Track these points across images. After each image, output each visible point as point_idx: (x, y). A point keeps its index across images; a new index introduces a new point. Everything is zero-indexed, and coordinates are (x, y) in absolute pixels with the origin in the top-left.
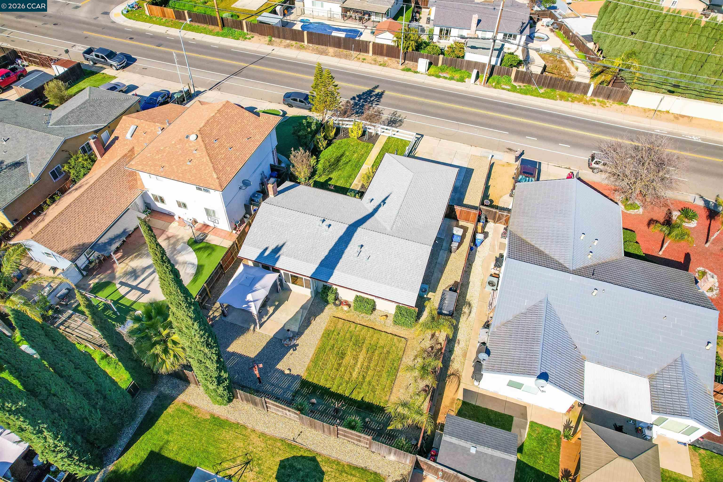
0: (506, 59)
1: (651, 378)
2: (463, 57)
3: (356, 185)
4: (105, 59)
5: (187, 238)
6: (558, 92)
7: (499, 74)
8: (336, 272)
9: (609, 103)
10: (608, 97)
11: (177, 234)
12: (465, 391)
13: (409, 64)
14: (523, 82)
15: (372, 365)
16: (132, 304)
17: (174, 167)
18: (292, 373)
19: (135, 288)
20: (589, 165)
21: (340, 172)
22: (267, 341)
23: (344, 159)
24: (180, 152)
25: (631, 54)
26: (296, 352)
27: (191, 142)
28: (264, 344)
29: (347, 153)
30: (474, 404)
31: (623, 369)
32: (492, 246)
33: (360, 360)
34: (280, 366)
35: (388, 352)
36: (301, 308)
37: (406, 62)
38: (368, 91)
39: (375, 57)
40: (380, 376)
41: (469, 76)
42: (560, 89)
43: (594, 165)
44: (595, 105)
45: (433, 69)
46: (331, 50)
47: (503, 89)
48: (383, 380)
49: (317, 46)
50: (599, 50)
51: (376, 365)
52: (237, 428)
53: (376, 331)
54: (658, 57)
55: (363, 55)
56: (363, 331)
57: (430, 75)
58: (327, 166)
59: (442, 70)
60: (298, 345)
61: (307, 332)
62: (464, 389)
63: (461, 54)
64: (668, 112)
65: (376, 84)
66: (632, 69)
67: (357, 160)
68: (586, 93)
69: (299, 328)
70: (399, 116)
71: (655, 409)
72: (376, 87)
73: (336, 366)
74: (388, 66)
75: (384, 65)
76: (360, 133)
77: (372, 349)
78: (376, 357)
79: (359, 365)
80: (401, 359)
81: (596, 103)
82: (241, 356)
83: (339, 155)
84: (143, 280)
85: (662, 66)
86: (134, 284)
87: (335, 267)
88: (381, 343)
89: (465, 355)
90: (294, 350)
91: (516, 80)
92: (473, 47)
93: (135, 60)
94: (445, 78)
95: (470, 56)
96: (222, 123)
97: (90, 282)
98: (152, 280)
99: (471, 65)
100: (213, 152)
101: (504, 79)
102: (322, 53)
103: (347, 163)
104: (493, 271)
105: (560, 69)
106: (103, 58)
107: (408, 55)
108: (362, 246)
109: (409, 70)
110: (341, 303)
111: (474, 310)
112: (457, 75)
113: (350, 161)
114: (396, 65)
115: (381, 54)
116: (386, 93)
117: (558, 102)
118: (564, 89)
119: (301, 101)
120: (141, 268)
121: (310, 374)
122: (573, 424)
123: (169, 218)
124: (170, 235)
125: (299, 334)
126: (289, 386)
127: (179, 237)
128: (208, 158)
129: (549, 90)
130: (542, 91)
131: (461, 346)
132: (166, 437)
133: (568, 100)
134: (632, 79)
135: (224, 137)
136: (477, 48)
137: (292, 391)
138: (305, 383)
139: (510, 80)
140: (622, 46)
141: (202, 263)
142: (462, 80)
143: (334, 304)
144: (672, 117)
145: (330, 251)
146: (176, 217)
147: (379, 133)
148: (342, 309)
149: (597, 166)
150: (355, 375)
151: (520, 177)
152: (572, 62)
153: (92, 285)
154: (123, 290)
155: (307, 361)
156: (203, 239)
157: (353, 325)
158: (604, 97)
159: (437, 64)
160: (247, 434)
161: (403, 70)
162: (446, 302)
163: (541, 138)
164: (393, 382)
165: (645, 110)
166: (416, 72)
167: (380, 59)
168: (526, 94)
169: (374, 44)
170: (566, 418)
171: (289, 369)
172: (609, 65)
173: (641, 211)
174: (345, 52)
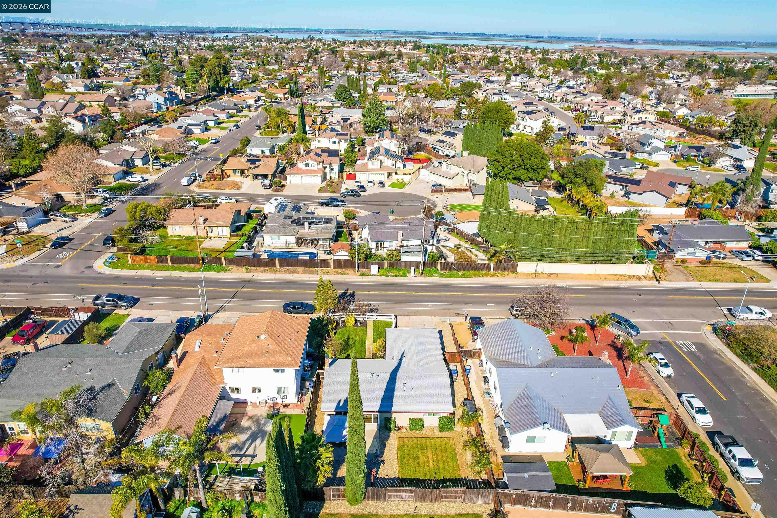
0: (430, 256)
1: (600, 413)
2: (400, 260)
4: (116, 302)
5: (265, 415)
6: (472, 272)
7: (428, 267)
8: (394, 404)
9: (506, 273)
10: (504, 270)
11: (255, 413)
13: (364, 270)
14: (446, 270)
15: (439, 457)
16: (249, 466)
17: (255, 359)
18: (390, 477)
19: (244, 455)
20: (511, 312)
23: (351, 341)
24: (256, 348)
25: (509, 242)
26: (385, 464)
27: (262, 340)
29: (351, 337)
30: (509, 456)
31: (584, 413)
32: (477, 373)
33: (430, 457)
35: (445, 448)
36: (374, 438)
37: (360, 269)
38: (342, 293)
39: (335, 269)
40: (448, 462)
41: (409, 272)
42: (472, 270)
43: (515, 312)
44: (498, 276)
45: (381, 271)
46: (300, 269)
47: (435, 276)
48: (451, 464)
49: (287, 268)
50: (486, 241)
51: (442, 457)
53: (431, 439)
54: (526, 241)
55: (326, 270)
56: (423, 440)
57: (381, 276)
58: (342, 347)
59: (388, 271)
60: (384, 460)
61: (386, 451)
62: (501, 456)
63: (398, 258)
64: (543, 273)
65: (347, 288)
66: (513, 250)
67: (361, 340)
68: (489, 270)
69: (380, 450)
70: (374, 306)
71: (609, 427)
72: (347, 290)
73: (417, 465)
74: (348, 274)
75: (344, 274)
76: (354, 322)
77: (434, 449)
78: (439, 453)
79: (431, 461)
80: (455, 449)
81: (498, 275)
83: (346, 339)
84: (247, 449)
85: (530, 246)
86: (242, 453)
87: (393, 400)
88: (438, 444)
89: (492, 438)
90: (383, 464)
91: (441, 269)
92: (406, 252)
93: (138, 300)
94: (393, 276)
95: (405, 259)
99: (408, 265)
101: (433, 270)
102: (293, 273)
103: (354, 343)
104: (485, 387)
105: (464, 257)
106: (114, 301)
107: (361, 264)
108: (405, 384)
109: (364, 275)
110: (399, 429)
111: (484, 412)
112: (401, 273)
113: (356, 341)
114: (353, 273)
115: (340, 267)
116: (356, 292)
117: (474, 278)
118: (475, 270)
119: (298, 308)
120: (241, 443)
121: (402, 474)
122: (571, 456)
123: (242, 405)
124: (251, 416)
125: (382, 453)
127: (259, 415)
129: (465, 272)
130: (461, 273)
133: (480, 276)
134: (515, 256)
135: (283, 333)
136: (409, 252)
139: (437, 270)
140: (501, 237)
142: (404, 275)
143: (395, 429)
144: (546, 276)
145: (385, 392)
146: (249, 403)
147: (366, 319)
148: (402, 432)
149: (517, 312)
150: (431, 466)
151: (475, 327)
152: (471, 252)
155: (396, 468)
156: (279, 412)
157: (414, 439)
158: (502, 271)
159: (383, 268)
161: (360, 275)
162: (468, 407)
163: (474, 303)
164: (457, 463)
165: (529, 274)
166: (370, 275)
167: (340, 270)
168: (451, 277)
169: (334, 260)
170: (565, 455)
171: (387, 476)
172: (499, 250)
173: (554, 333)
174: (311, 269)
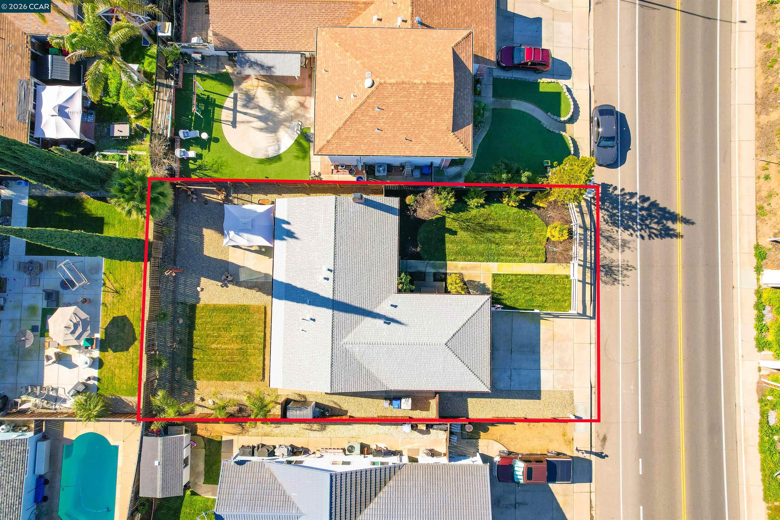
3: (456, 267)
8: (283, 303)
12: (231, 442)
15: (229, 357)
16: (217, 121)
17: (330, 83)
18: (201, 293)
19: (235, 111)
21: (470, 240)
22: (223, 259)
23: (498, 236)
24: (348, 79)
26: (220, 288)
28: (220, 257)
30: (222, 451)
33: (229, 346)
34: (204, 281)
35: (245, 367)
36: (265, 274)
40: (221, 368)
48: (217, 372)
51: (230, 361)
52: (138, 273)
53: (262, 351)
56: (259, 339)
58: (477, 221)
60: (227, 287)
61: (243, 289)
62: (232, 440)
67: (503, 252)
69: (244, 281)
70: (625, 276)
72: (688, 223)
75: (761, 213)
77: (243, 353)
78: (237, 358)
79: (224, 347)
80: (242, 380)
82: (202, 243)
83: (505, 227)
84: (245, 114)
86: (239, 108)
87: (288, 300)
88: (252, 359)
89: (266, 435)
90: (222, 286)
96: (411, 99)
97: (227, 67)
98: (248, 122)
100: (359, 116)
103: (493, 242)
108: (314, 320)
111: (318, 435)
113: (497, 244)
116: (679, 242)
120: (257, 103)
121: (203, 309)
125: (238, 283)
126: (188, 296)
128: (349, 115)
131: (274, 429)
132: (116, 222)
135: (391, 114)
137: (185, 300)
138: (193, 308)
141: (283, 157)
145: (302, 289)
150: (215, 346)
153: (224, 70)
154: (229, 103)
155: (215, 301)
157: (262, 328)
160: (137, 282)
162: (298, 412)
171: (202, 290)
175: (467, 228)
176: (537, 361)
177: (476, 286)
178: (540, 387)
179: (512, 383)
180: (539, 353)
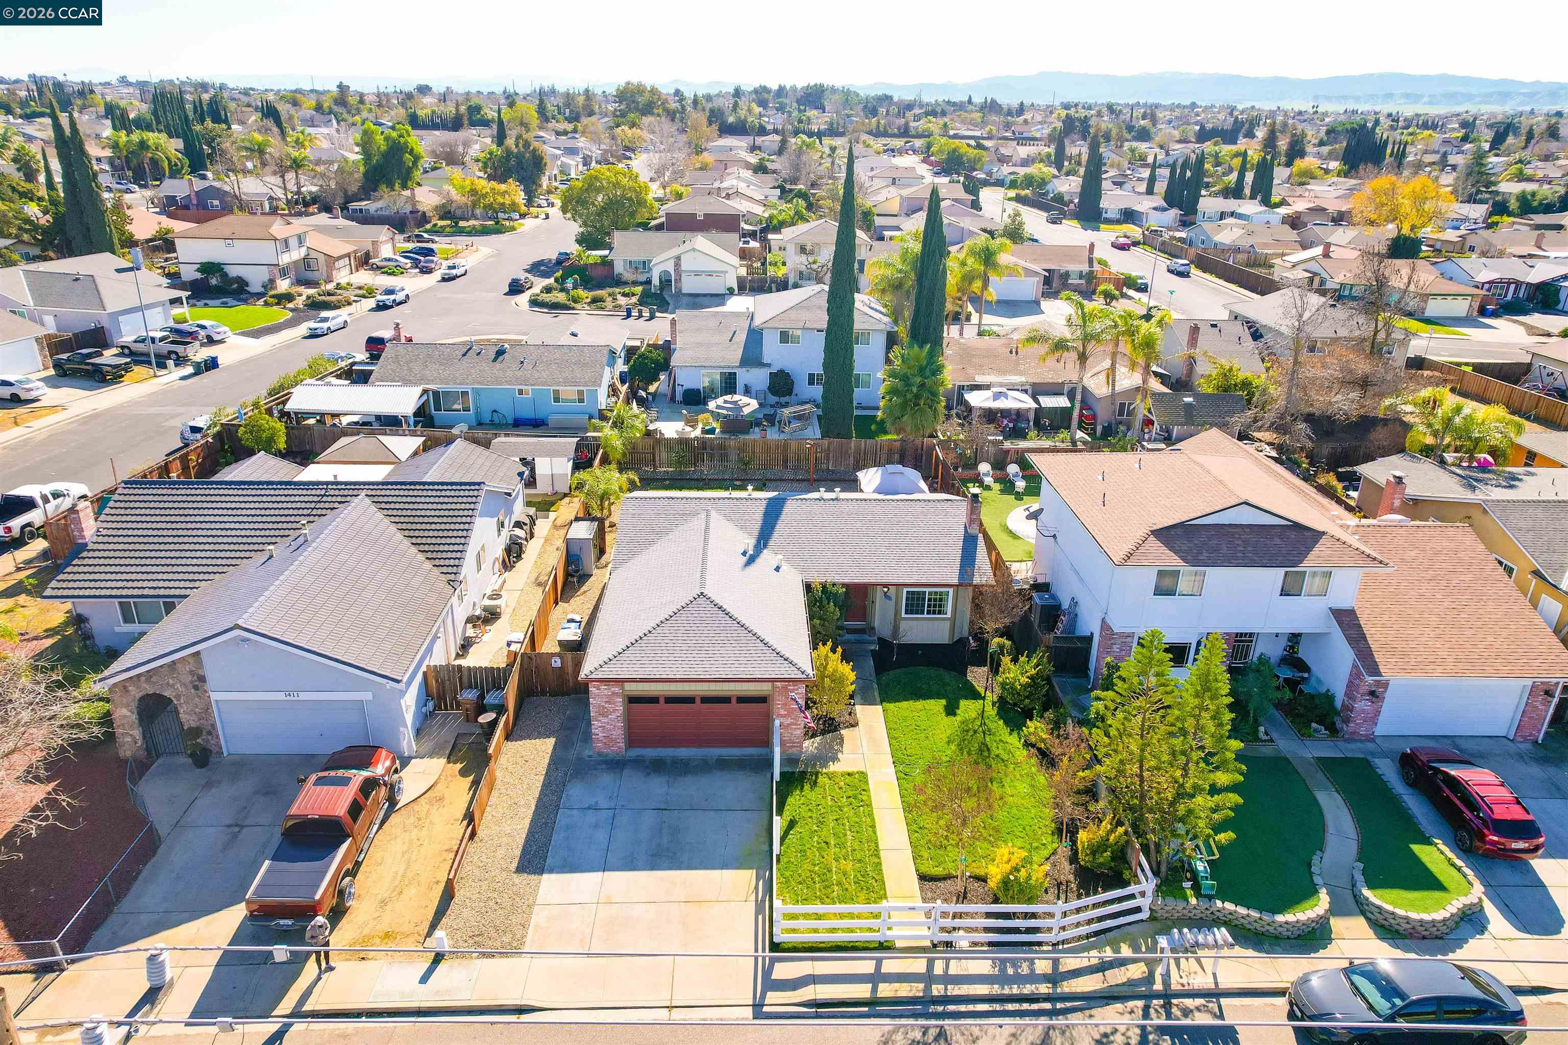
175: (967, 731)
176: (630, 865)
177: (832, 748)
178: (551, 871)
179: (575, 812)
180: (653, 867)
